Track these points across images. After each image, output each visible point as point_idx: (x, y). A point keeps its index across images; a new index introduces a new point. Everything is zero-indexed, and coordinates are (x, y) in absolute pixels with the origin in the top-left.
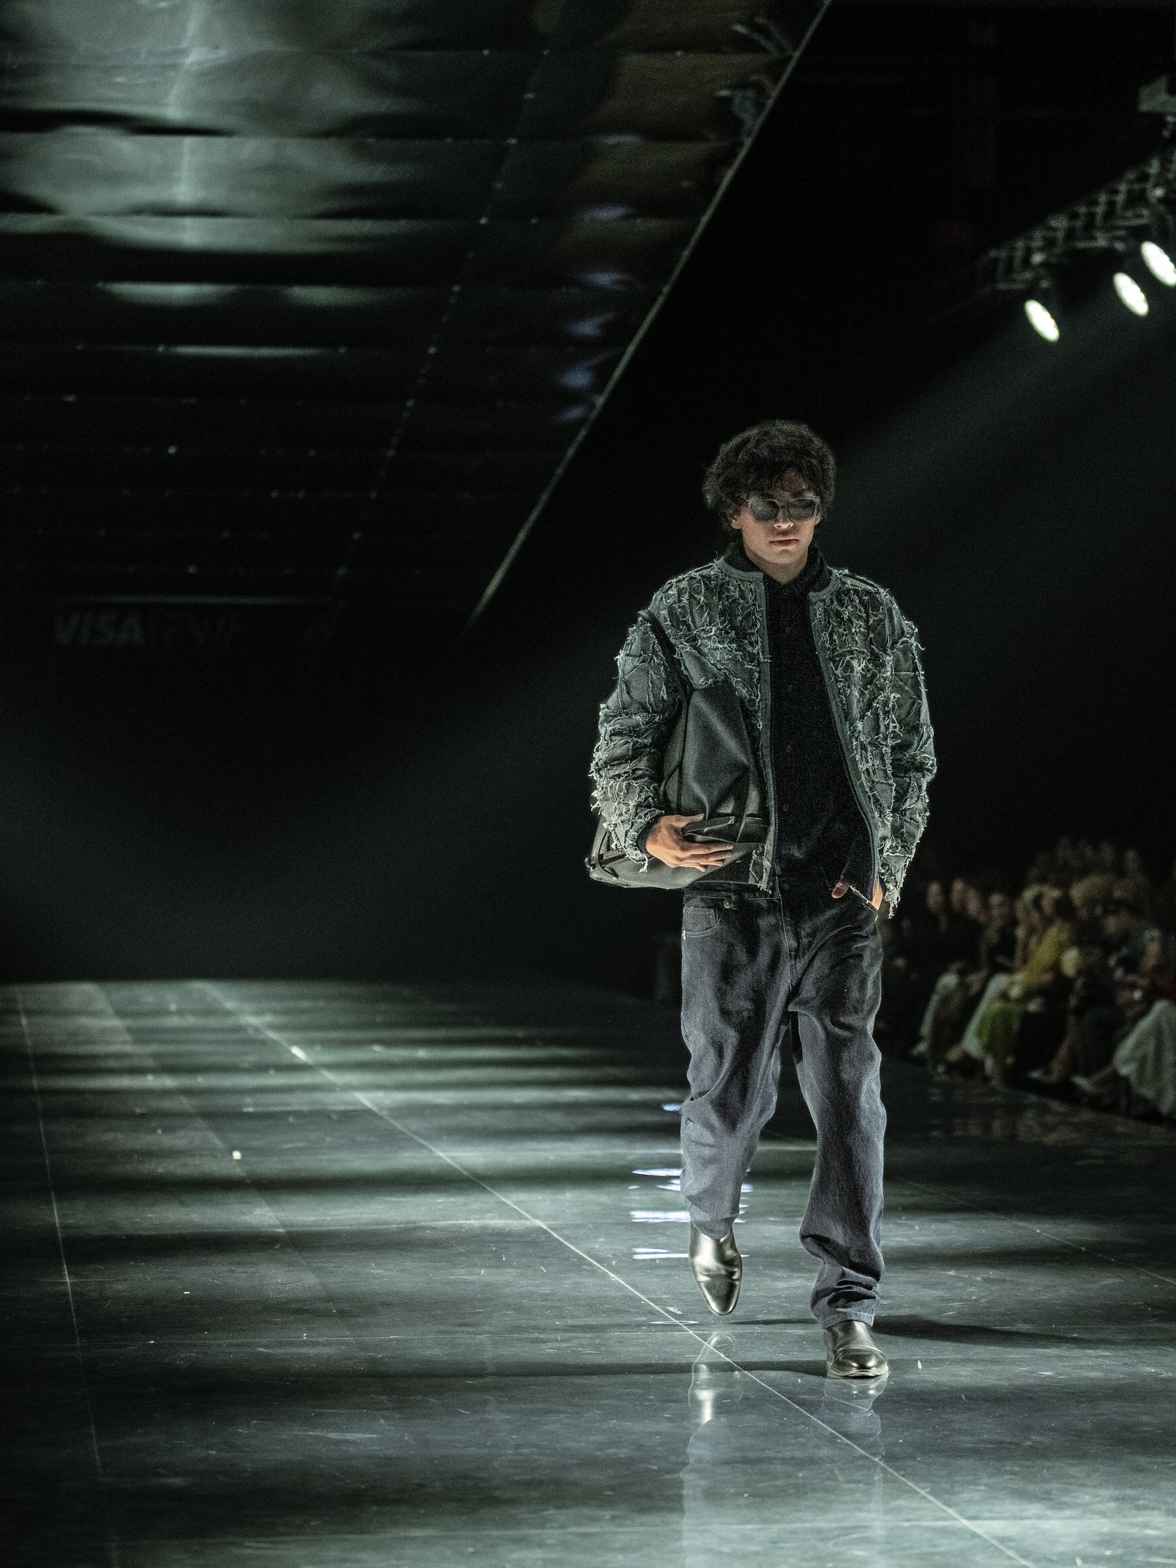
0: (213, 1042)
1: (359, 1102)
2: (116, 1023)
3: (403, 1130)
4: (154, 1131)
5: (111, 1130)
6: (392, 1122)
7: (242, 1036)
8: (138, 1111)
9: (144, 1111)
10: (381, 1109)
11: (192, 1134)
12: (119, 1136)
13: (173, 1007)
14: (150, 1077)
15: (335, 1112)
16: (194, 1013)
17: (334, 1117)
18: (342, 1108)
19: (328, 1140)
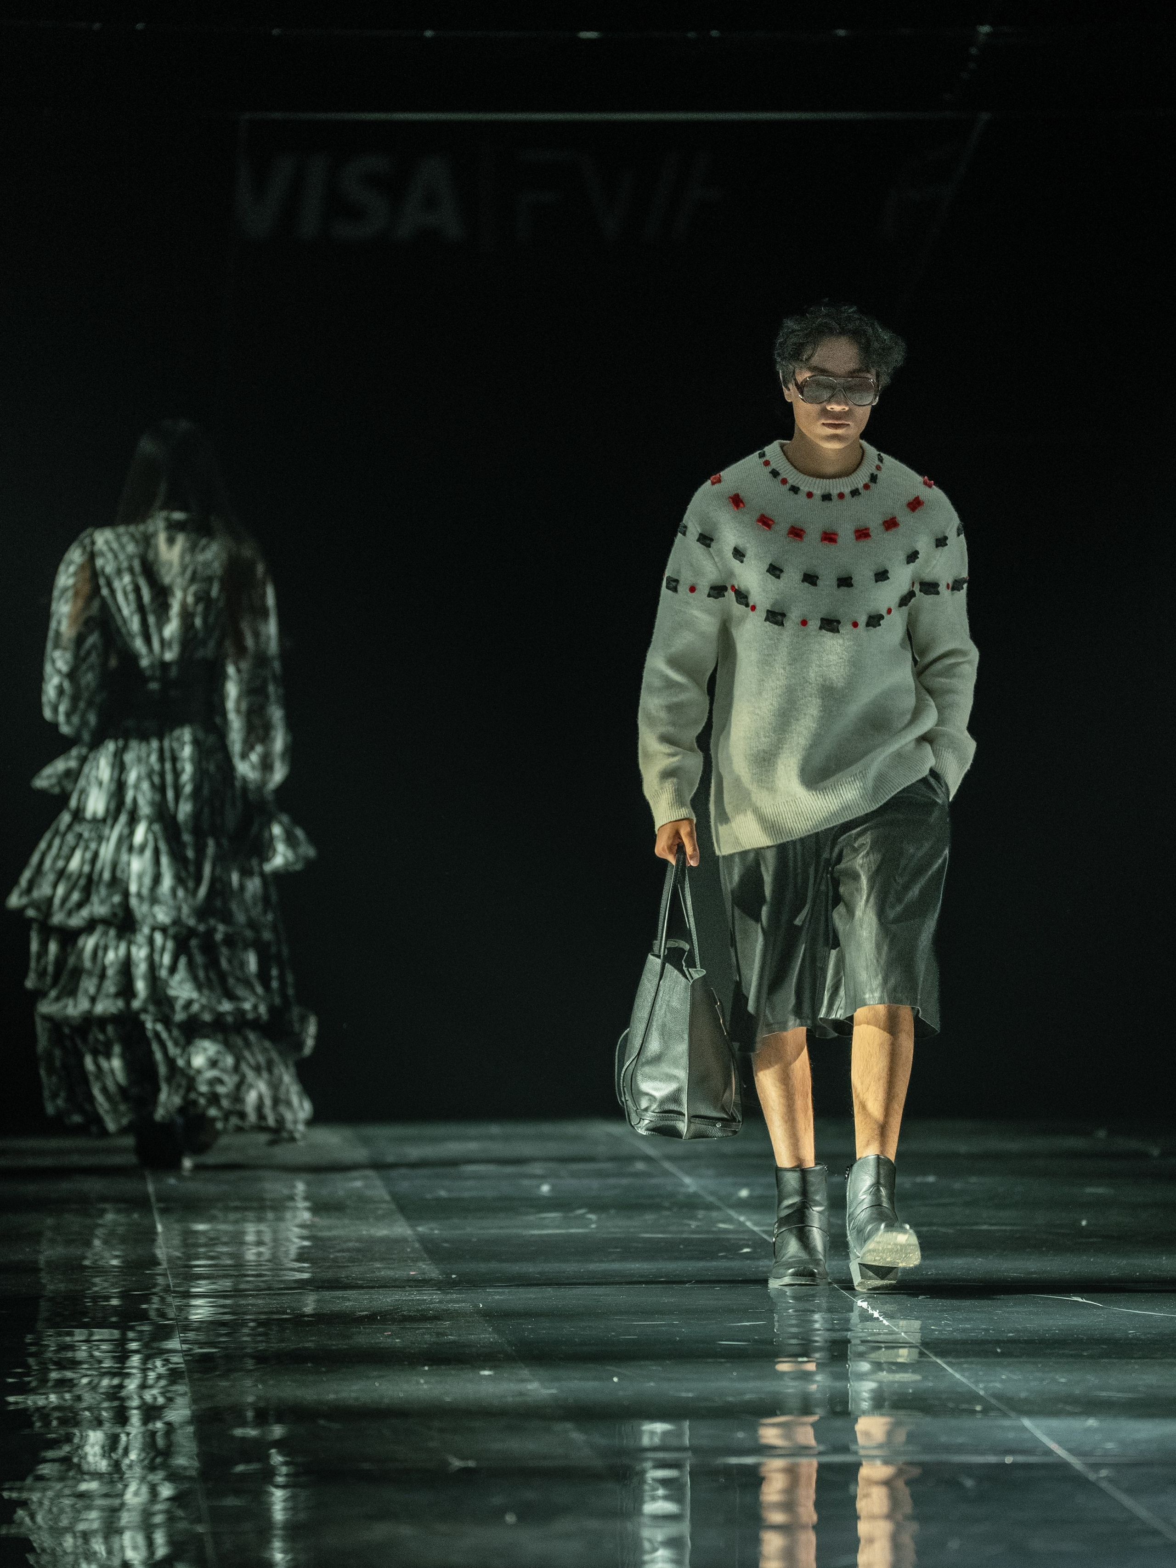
0: (651, 1281)
1: (1035, 1447)
2: (401, 1229)
3: (1158, 1524)
4: (497, 1514)
5: (384, 1515)
6: (1127, 1501)
7: (721, 1265)
8: (457, 1463)
9: (471, 1464)
10: (1096, 1467)
11: (593, 1524)
12: (405, 1530)
13: (545, 1188)
14: (486, 1373)
15: (968, 1469)
16: (597, 1206)
17: (969, 1483)
18: (992, 1459)
19: (954, 1544)
